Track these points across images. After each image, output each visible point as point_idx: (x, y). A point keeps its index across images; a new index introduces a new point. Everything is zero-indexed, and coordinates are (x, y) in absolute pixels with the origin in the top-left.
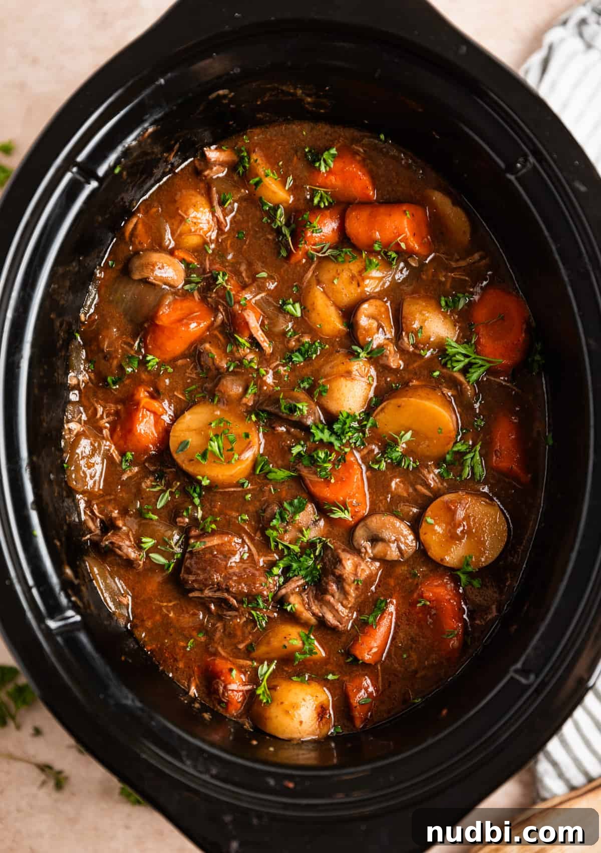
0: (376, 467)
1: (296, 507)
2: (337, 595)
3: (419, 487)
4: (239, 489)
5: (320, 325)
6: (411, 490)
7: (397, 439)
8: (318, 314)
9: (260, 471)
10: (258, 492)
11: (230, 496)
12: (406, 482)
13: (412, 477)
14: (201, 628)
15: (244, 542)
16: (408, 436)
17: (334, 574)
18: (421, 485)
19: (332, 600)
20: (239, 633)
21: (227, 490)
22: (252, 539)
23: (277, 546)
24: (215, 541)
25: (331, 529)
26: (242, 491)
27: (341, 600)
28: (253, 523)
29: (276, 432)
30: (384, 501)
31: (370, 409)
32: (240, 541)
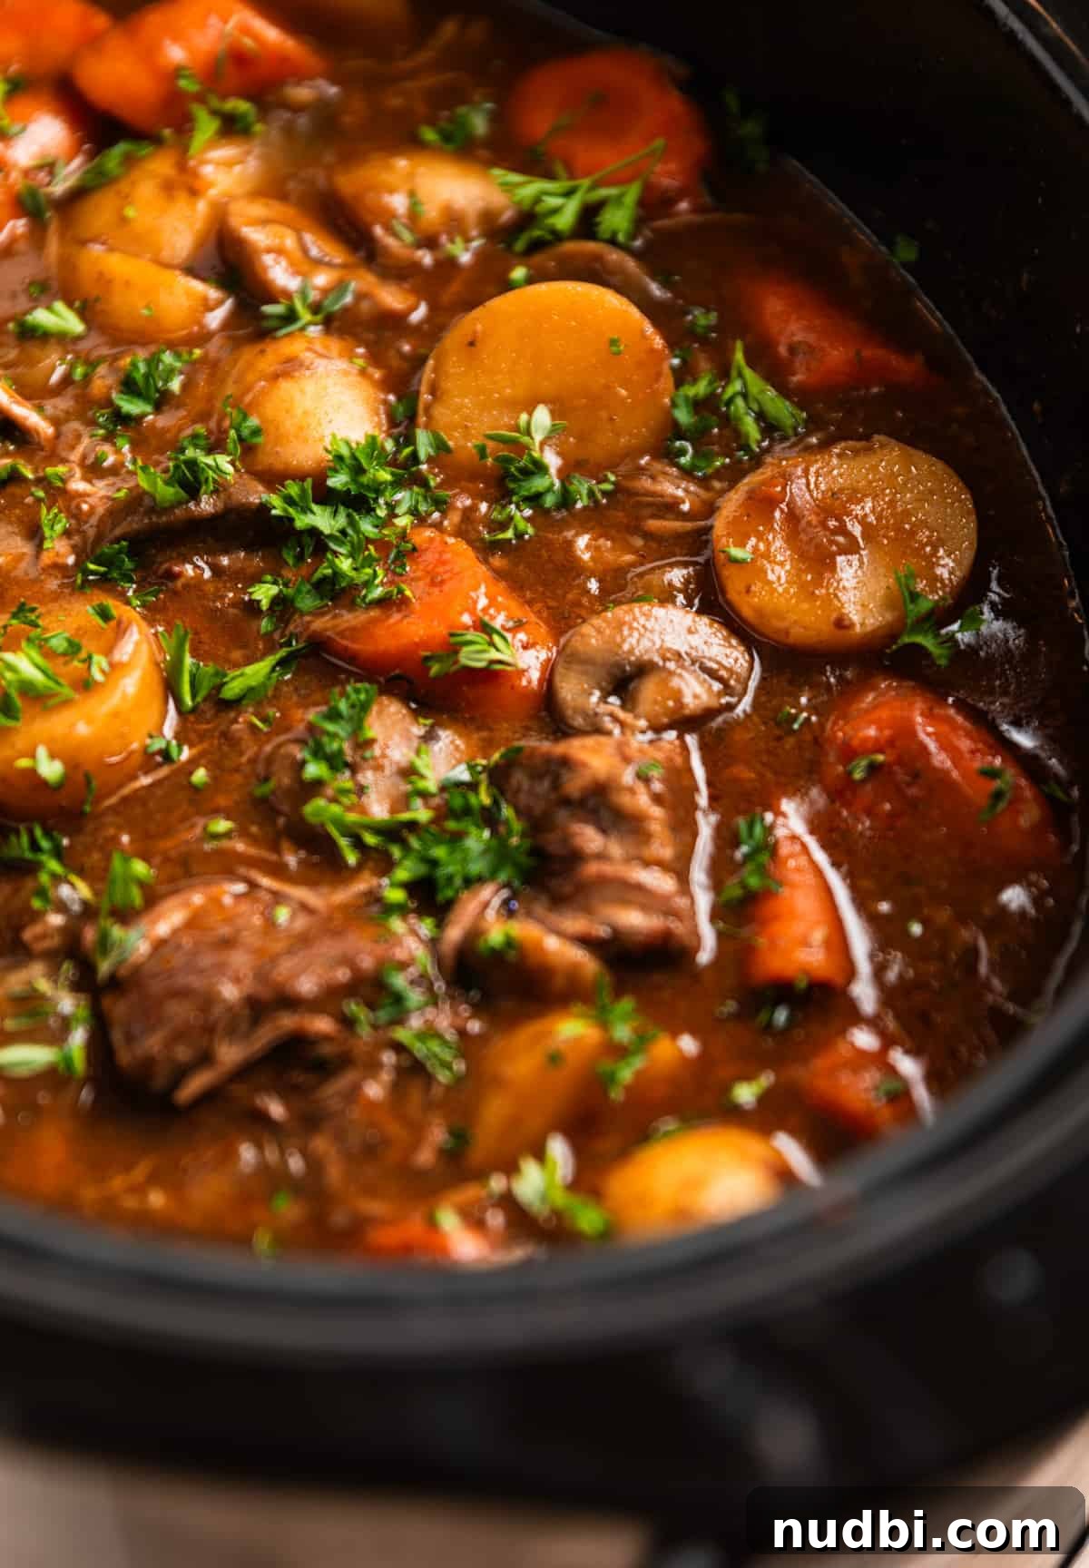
0: (509, 534)
1: (351, 719)
2: (616, 850)
3: (654, 524)
4: (164, 772)
5: (147, 307)
6: (639, 542)
7: (517, 438)
8: (127, 284)
9: (194, 696)
10: (220, 751)
11: (144, 804)
12: (613, 532)
13: (619, 516)
14: (272, 1180)
15: (253, 885)
16: (542, 418)
17: (566, 802)
18: (654, 516)
19: (607, 869)
20: (395, 1129)
21: (126, 791)
22: (278, 871)
23: (358, 844)
24: (168, 920)
25: (485, 734)
26: (174, 773)
27: (633, 851)
28: (254, 829)
29: (179, 583)
30: (585, 601)
31: (403, 422)
32: (240, 888)
